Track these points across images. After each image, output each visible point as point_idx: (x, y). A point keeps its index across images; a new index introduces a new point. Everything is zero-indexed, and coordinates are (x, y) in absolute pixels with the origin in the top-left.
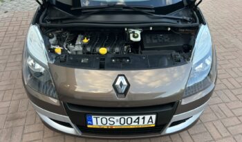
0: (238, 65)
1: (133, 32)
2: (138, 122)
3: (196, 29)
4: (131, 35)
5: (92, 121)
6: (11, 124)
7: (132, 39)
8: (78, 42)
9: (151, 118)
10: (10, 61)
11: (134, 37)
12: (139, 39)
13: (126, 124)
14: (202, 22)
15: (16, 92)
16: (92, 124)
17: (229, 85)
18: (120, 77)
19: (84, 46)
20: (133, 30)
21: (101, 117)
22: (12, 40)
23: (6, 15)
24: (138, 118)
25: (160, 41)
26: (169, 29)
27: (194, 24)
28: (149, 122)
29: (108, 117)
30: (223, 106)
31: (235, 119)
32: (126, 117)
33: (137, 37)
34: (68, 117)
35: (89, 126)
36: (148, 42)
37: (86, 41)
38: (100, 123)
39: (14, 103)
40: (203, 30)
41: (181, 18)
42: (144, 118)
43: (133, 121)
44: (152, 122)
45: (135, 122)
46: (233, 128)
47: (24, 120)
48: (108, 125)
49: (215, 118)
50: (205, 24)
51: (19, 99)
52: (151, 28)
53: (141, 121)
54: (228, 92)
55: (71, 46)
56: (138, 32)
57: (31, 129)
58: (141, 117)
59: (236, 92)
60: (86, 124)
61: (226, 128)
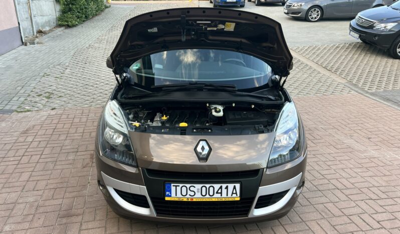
0: (352, 166)
1: (215, 108)
2: (221, 193)
3: (280, 107)
4: (213, 111)
5: (170, 191)
6: (64, 220)
7: (214, 113)
8: (157, 118)
9: (235, 188)
10: (60, 159)
11: (216, 112)
12: (221, 114)
13: (207, 196)
14: (288, 99)
15: (70, 189)
16: (170, 196)
17: (339, 186)
18: (201, 142)
19: (163, 123)
20: (214, 106)
21: (181, 185)
22: (63, 137)
23: (53, 112)
24: (221, 188)
25: (243, 116)
26: (253, 106)
27: (279, 102)
28: (233, 193)
29: (188, 186)
30: (330, 205)
31: (345, 218)
32: (208, 186)
33: (219, 111)
34: (145, 187)
35: (167, 199)
36: (230, 118)
37: (165, 118)
38: (179, 195)
39: (66, 201)
40: (288, 108)
41: (266, 96)
42: (227, 188)
43: (215, 191)
44: (236, 193)
45: (217, 193)
46: (342, 226)
47: (80, 217)
48: (188, 196)
49: (319, 216)
50: (290, 102)
51: (74, 197)
52: (234, 105)
53: (224, 191)
54: (337, 192)
55: (149, 123)
56: (220, 108)
57: (90, 225)
58: (224, 186)
59: (347, 192)
60: (165, 195)
61: (333, 227)
